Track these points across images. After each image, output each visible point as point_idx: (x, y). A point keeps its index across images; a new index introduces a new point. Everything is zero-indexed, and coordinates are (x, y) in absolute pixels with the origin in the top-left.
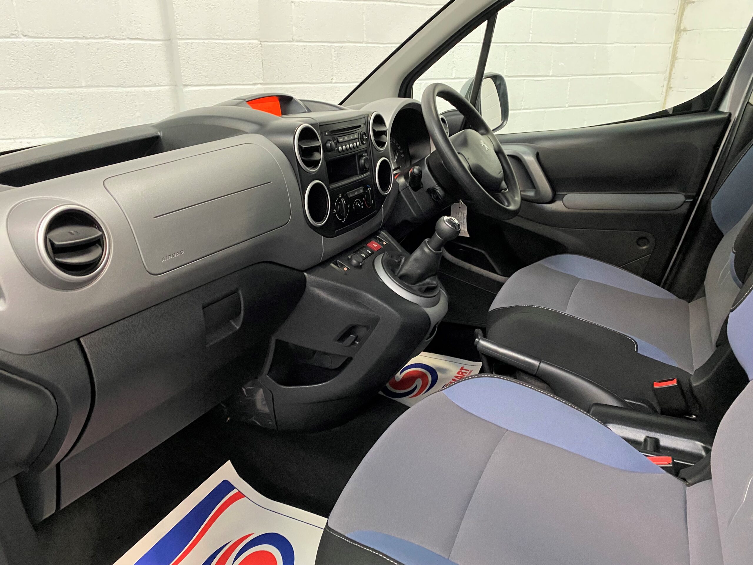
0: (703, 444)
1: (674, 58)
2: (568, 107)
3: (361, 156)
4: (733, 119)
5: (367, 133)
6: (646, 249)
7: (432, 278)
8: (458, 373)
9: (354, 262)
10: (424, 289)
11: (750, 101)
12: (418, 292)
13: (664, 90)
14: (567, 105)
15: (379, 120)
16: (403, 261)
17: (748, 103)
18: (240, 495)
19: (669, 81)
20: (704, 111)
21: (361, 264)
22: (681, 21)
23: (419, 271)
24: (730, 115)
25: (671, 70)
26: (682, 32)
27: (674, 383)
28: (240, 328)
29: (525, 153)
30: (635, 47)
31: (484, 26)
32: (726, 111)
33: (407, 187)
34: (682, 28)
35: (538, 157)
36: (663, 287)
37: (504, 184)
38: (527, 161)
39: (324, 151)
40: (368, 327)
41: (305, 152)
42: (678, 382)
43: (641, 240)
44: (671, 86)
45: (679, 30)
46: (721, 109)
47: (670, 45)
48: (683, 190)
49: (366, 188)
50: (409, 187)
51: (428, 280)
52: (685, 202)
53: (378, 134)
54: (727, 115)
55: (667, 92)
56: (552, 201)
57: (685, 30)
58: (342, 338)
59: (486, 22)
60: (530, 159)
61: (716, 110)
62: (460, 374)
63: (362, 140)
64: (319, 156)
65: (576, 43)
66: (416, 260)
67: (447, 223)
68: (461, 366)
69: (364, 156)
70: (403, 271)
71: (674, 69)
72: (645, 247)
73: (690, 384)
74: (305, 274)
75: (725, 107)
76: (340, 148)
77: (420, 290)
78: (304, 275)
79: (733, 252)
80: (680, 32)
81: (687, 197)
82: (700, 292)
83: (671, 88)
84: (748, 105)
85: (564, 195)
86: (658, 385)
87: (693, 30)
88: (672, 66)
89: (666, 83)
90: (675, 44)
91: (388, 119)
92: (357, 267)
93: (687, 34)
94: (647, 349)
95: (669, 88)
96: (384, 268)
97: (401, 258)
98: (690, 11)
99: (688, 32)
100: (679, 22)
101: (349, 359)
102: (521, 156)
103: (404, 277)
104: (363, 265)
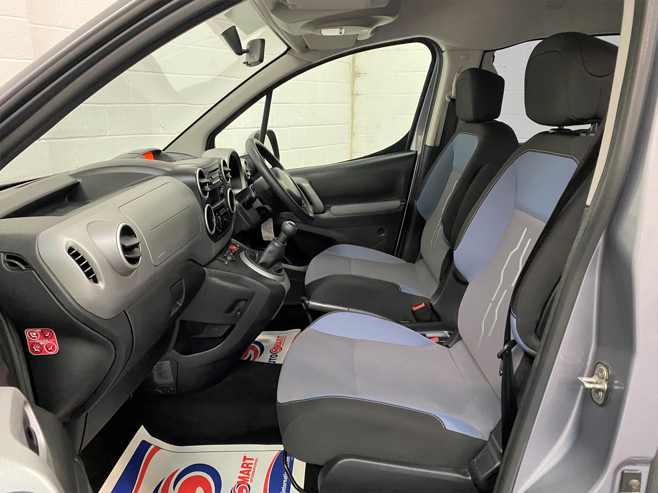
0: (447, 332)
1: (353, 114)
2: (290, 150)
3: (220, 188)
4: (418, 154)
5: (221, 173)
6: (383, 236)
7: (278, 263)
8: (277, 340)
9: (229, 258)
10: (277, 271)
11: (426, 144)
12: (274, 272)
14: (289, 148)
15: (224, 163)
16: (257, 255)
17: (425, 145)
18: (157, 449)
19: (352, 129)
20: (402, 151)
21: (234, 259)
22: (353, 88)
23: (272, 259)
24: (417, 152)
25: (352, 122)
26: (356, 96)
27: (423, 305)
28: (182, 305)
29: (303, 182)
30: (328, 106)
31: (264, 99)
32: (414, 150)
33: (241, 207)
34: (355, 93)
35: (310, 183)
37: (302, 201)
38: (305, 187)
39: (208, 185)
40: (247, 300)
41: (202, 185)
42: (425, 304)
43: (380, 231)
44: (354, 133)
45: (353, 95)
46: (411, 149)
47: (349, 105)
48: (397, 199)
49: (226, 209)
50: (243, 208)
51: (276, 265)
52: (401, 204)
53: (226, 172)
54: (415, 152)
55: (352, 137)
56: (324, 212)
57: (357, 95)
58: (230, 310)
59: (266, 96)
60: (306, 185)
61: (409, 150)
62: (279, 341)
63: (220, 177)
64: (207, 188)
65: (289, 103)
66: (270, 252)
67: (289, 225)
68: (277, 335)
69: (222, 188)
70: (261, 261)
71: (354, 121)
72: (383, 235)
73: (431, 305)
74: (204, 268)
75: (413, 147)
76: (213, 183)
77: (275, 271)
78: (204, 270)
79: (442, 225)
81: (402, 202)
82: (419, 256)
83: (354, 134)
84: (426, 146)
85: (331, 207)
86: (415, 309)
87: (362, 95)
88: (353, 119)
89: (350, 130)
90: (352, 104)
91: (227, 162)
92: (232, 261)
93: (358, 97)
94: (405, 289)
95: (353, 134)
96: (249, 260)
97: (256, 253)
98: (358, 81)
99: (359, 96)
100: (352, 89)
101: (233, 327)
102: (302, 185)
103: (263, 265)
104: (236, 260)
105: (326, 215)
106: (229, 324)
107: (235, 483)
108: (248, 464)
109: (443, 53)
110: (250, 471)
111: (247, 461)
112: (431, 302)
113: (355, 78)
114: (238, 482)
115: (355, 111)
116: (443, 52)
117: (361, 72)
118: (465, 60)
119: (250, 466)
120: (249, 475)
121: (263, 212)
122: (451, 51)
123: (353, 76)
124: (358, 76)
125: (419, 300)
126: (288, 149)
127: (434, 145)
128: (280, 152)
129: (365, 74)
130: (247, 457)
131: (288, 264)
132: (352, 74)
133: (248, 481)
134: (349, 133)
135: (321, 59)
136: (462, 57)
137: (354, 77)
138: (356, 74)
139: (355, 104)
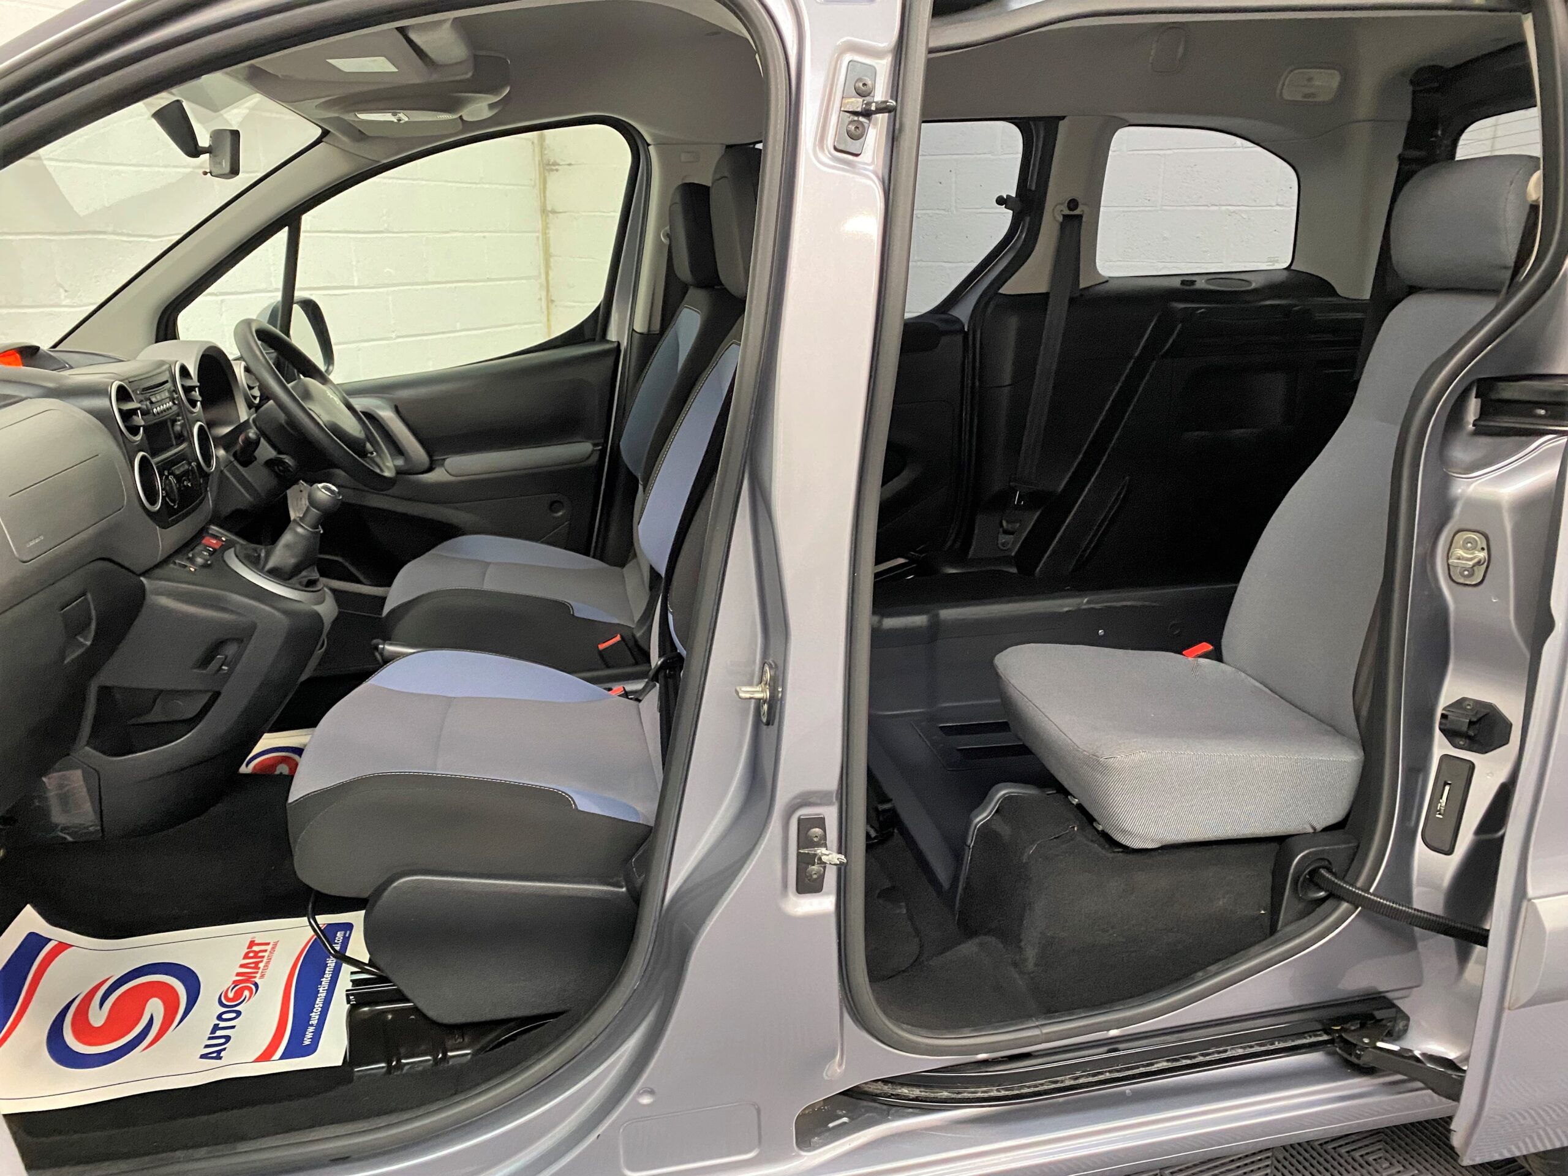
1: (547, 256)
2: (395, 339)
3: (174, 421)
4: (623, 348)
5: (176, 391)
6: (562, 515)
7: (309, 569)
9: (199, 560)
10: (304, 583)
11: (635, 328)
12: (298, 586)
13: (544, 303)
14: (394, 335)
15: (184, 372)
16: (263, 555)
17: (633, 330)
18: (62, 947)
19: (548, 291)
20: (592, 341)
21: (209, 562)
22: (545, 197)
23: (292, 561)
24: (619, 344)
25: (547, 274)
26: (550, 215)
27: (618, 638)
28: (92, 645)
29: (378, 407)
30: (484, 237)
32: (614, 339)
33: (231, 462)
34: (549, 208)
35: (397, 410)
36: (594, 557)
37: (369, 446)
38: (385, 419)
39: (142, 415)
40: (240, 641)
41: (127, 415)
42: (622, 637)
43: (553, 506)
44: (553, 298)
45: (545, 212)
46: (609, 337)
47: (537, 234)
48: (588, 438)
49: (189, 464)
50: (236, 463)
51: (304, 573)
52: (593, 451)
53: (188, 390)
54: (616, 345)
55: (548, 308)
56: (430, 469)
57: (554, 212)
58: (206, 660)
59: (286, 229)
60: (387, 415)
61: (603, 338)
63: (173, 400)
64: (139, 420)
66: (287, 546)
67: (323, 490)
69: (179, 421)
70: (270, 565)
71: (550, 272)
72: (560, 514)
73: (634, 636)
74: (142, 579)
75: (613, 335)
76: (155, 410)
77: (300, 583)
78: (141, 581)
80: (547, 216)
81: (595, 445)
82: (631, 554)
83: (552, 301)
84: (634, 333)
85: (444, 459)
86: (602, 647)
87: (565, 212)
88: (547, 266)
89: (544, 294)
90: (545, 234)
91: (193, 370)
92: (205, 566)
93: (557, 218)
94: (583, 610)
95: (550, 301)
96: (242, 562)
97: (261, 550)
98: (554, 182)
99: (558, 215)
100: (543, 199)
101: (216, 695)
102: (376, 412)
103: (276, 574)
104: (216, 563)
105: (437, 476)
106: (206, 691)
107: (229, 983)
108: (256, 953)
109: (650, 147)
110: (261, 961)
111: (256, 948)
112: (635, 632)
113: (547, 174)
114: (234, 982)
115: (552, 250)
116: (648, 145)
117: (558, 161)
118: (690, 162)
119: (260, 954)
120: (259, 968)
121: (279, 470)
122: (661, 144)
123: (542, 169)
124: (552, 170)
125: (609, 629)
126: (392, 338)
127: (649, 330)
128: (334, 348)
129: (570, 165)
130: (256, 942)
131: (359, 582)
132: (539, 164)
133: (255, 977)
134: (540, 299)
135: (397, 154)
136: (684, 157)
137: (546, 172)
138: (548, 164)
139: (552, 233)
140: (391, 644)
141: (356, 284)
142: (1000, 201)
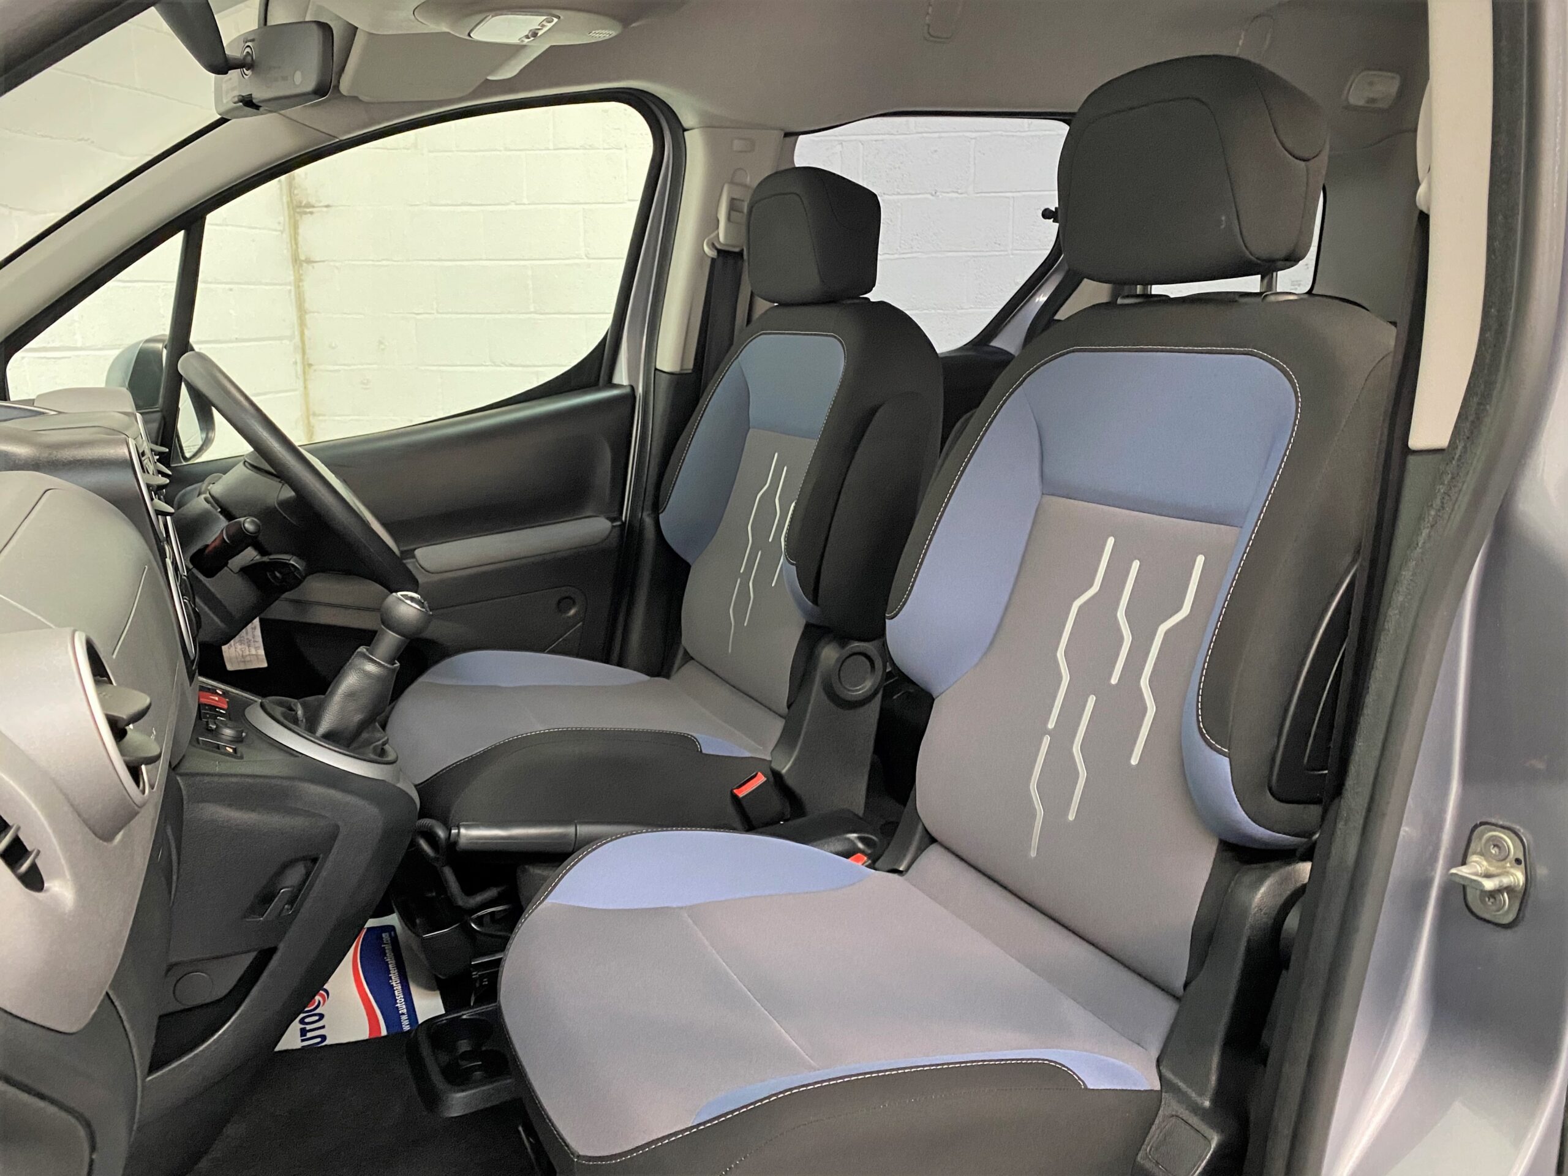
0: (855, 835)
1: (302, 311)
4: (638, 394)
6: (575, 615)
9: (227, 732)
11: (658, 367)
12: (374, 757)
13: (299, 368)
16: (300, 712)
17: (656, 369)
19: (304, 353)
20: (593, 385)
22: (296, 244)
23: (358, 718)
24: (633, 388)
25: (302, 334)
26: (305, 265)
27: (761, 779)
30: (231, 290)
31: (178, 240)
32: (625, 382)
34: (302, 257)
40: (312, 859)
42: (764, 775)
43: (564, 603)
44: (310, 362)
45: (299, 261)
46: (616, 380)
47: (289, 288)
52: (613, 527)
54: (627, 390)
55: (304, 373)
57: (309, 261)
59: (182, 233)
61: (610, 384)
66: (351, 695)
67: (408, 603)
70: (326, 726)
72: (572, 612)
73: (778, 775)
74: (175, 777)
75: (621, 376)
78: (175, 781)
79: (793, 564)
80: (301, 265)
81: (612, 520)
82: (680, 656)
83: (310, 365)
84: (657, 372)
85: (415, 549)
86: (742, 793)
87: (323, 261)
88: (302, 323)
89: (299, 358)
90: (298, 287)
92: (238, 740)
93: (313, 267)
94: (712, 744)
95: (307, 365)
97: (295, 705)
98: (309, 227)
99: (315, 265)
100: (294, 246)
101: (265, 956)
103: (332, 738)
104: (248, 736)
106: (254, 949)
109: (686, 133)
112: (776, 766)
113: (298, 217)
115: (307, 305)
116: (685, 130)
117: (313, 201)
118: (745, 152)
122: (710, 126)
123: (292, 212)
124: (306, 213)
125: (745, 767)
127: (681, 370)
129: (327, 206)
132: (288, 207)
134: (295, 363)
136: (737, 145)
137: (296, 215)
138: (300, 207)
139: (306, 285)
140: (467, 827)
141: (79, 345)
142: (1047, 214)
